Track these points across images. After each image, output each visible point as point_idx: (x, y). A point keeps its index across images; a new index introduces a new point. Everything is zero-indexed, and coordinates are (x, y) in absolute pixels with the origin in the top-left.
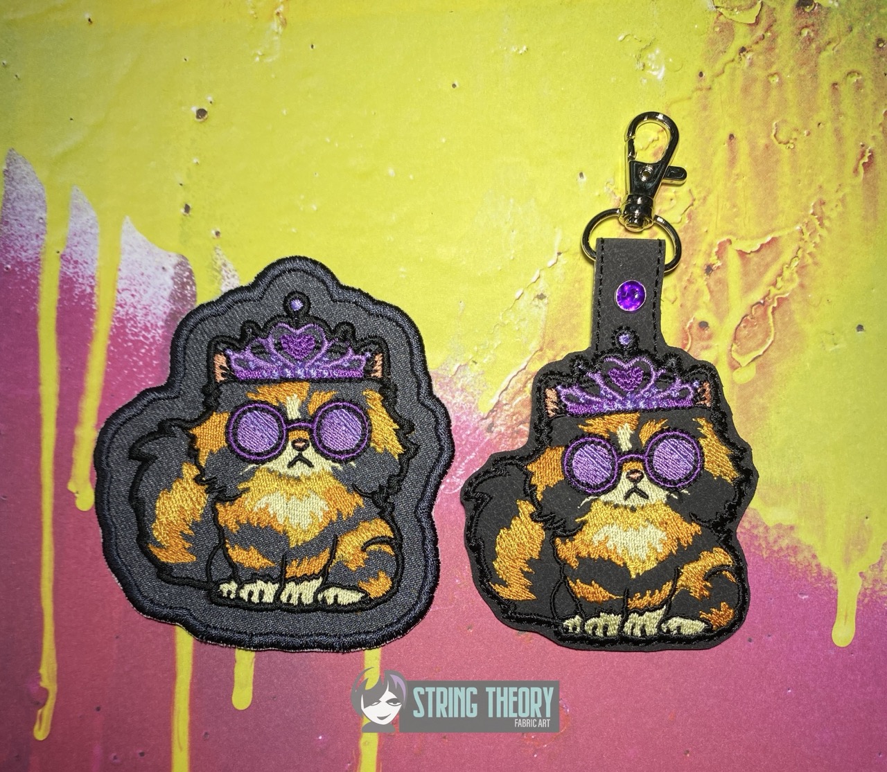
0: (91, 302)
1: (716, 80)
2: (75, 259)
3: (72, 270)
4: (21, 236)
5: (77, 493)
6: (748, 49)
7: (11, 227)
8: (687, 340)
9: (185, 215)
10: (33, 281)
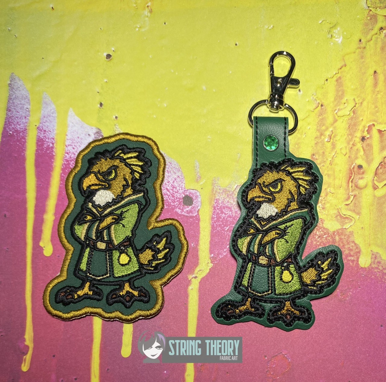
0: (53, 151)
1: (368, 44)
2: (44, 129)
3: (43, 135)
4: (17, 117)
5: (44, 247)
6: (384, 28)
7: (12, 112)
8: (352, 174)
9: (100, 108)
10: (23, 140)
